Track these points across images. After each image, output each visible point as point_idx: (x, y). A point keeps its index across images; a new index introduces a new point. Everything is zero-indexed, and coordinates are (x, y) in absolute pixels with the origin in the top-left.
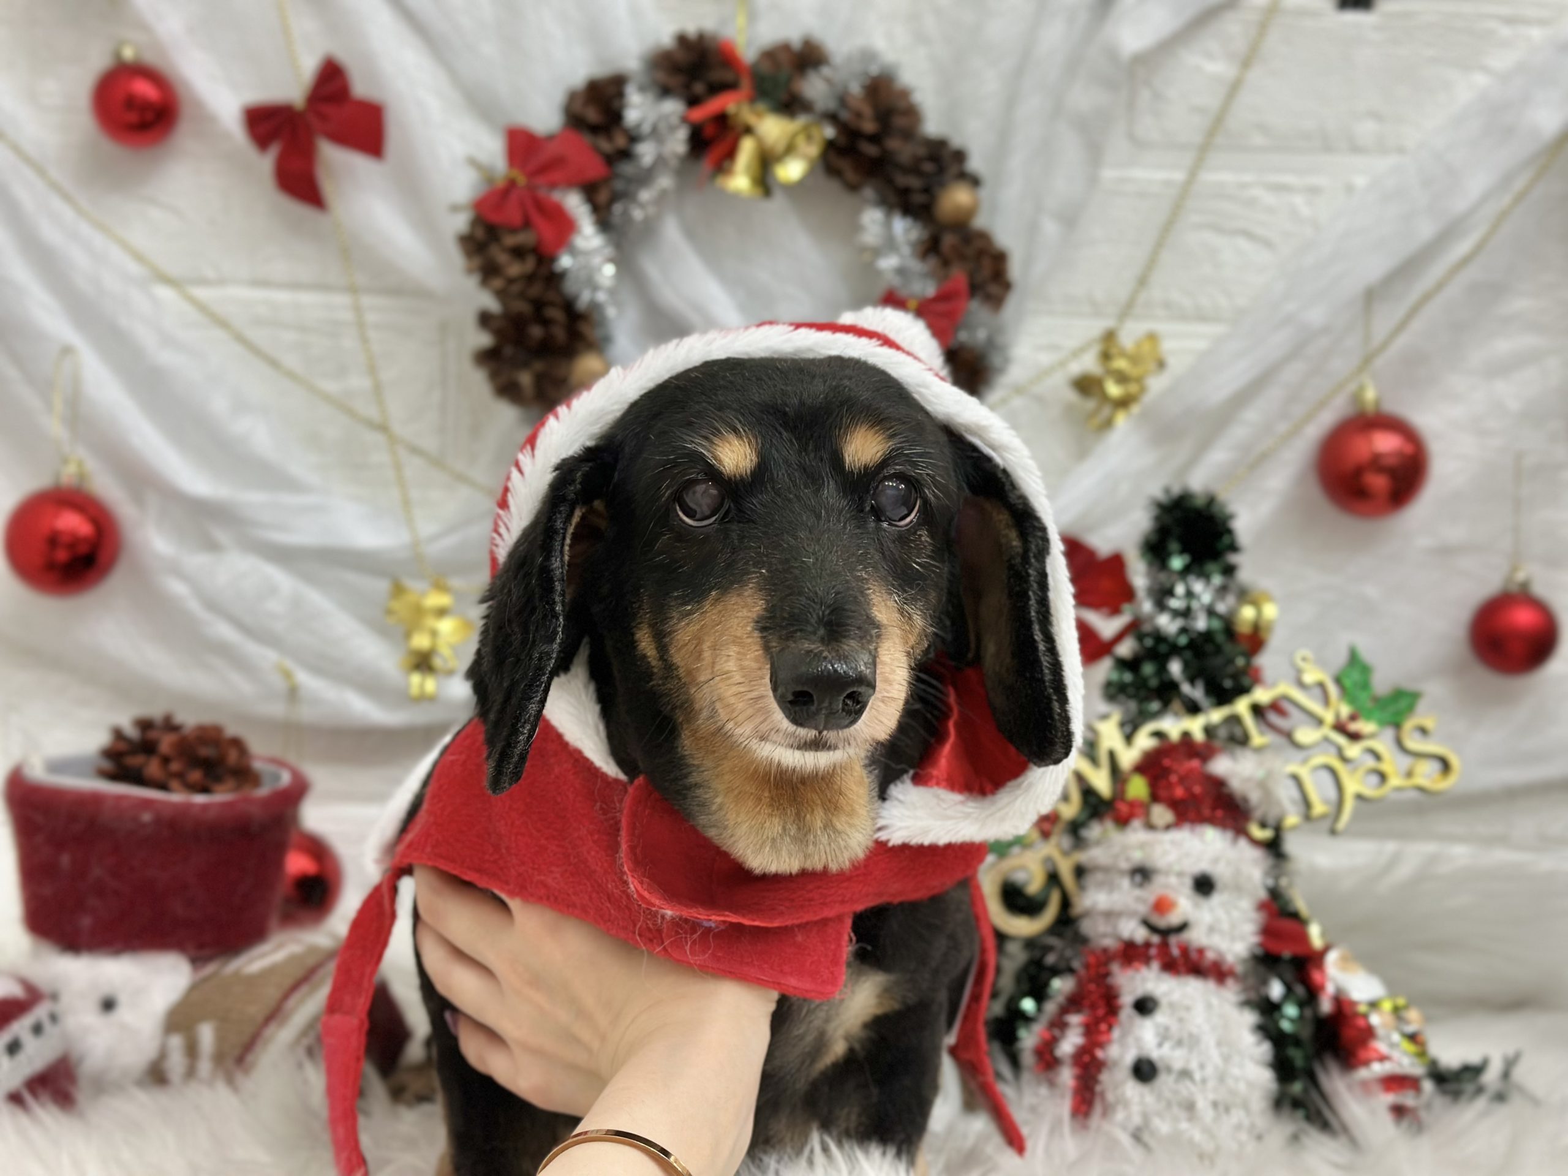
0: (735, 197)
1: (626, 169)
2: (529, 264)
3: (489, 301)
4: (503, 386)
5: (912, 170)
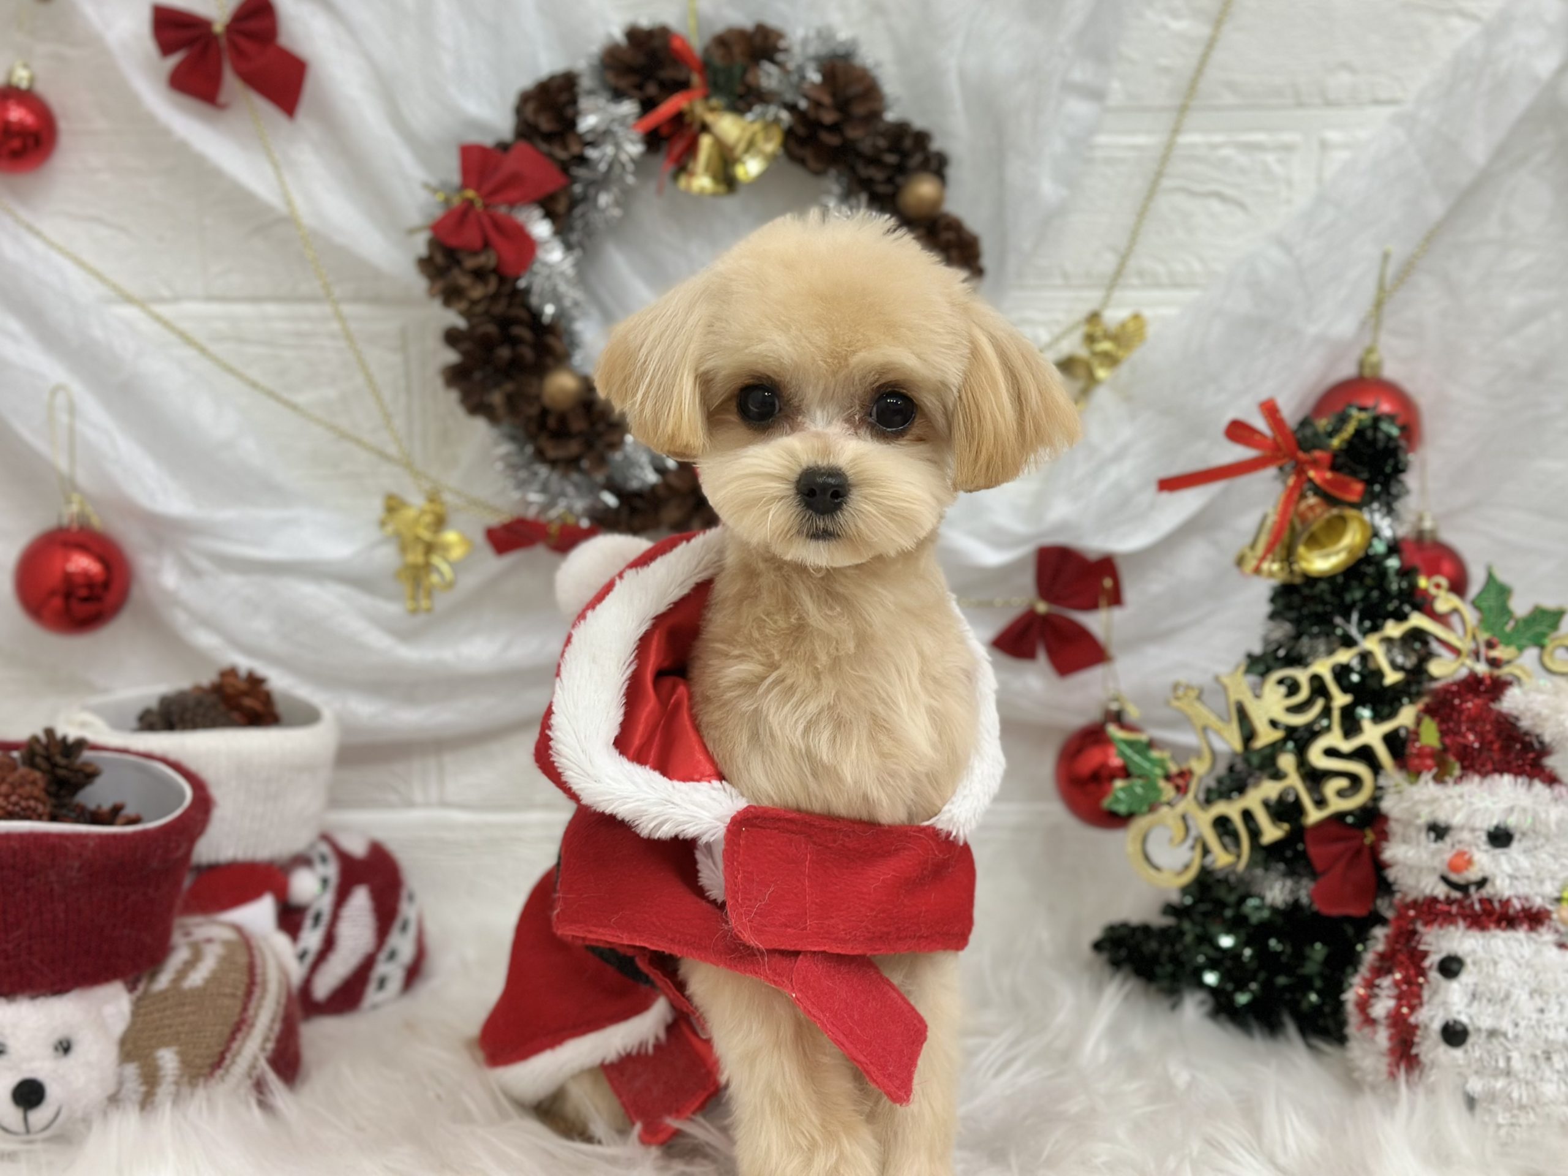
0: (698, 197)
1: (583, 174)
3: (454, 319)
4: (476, 406)
5: (874, 161)
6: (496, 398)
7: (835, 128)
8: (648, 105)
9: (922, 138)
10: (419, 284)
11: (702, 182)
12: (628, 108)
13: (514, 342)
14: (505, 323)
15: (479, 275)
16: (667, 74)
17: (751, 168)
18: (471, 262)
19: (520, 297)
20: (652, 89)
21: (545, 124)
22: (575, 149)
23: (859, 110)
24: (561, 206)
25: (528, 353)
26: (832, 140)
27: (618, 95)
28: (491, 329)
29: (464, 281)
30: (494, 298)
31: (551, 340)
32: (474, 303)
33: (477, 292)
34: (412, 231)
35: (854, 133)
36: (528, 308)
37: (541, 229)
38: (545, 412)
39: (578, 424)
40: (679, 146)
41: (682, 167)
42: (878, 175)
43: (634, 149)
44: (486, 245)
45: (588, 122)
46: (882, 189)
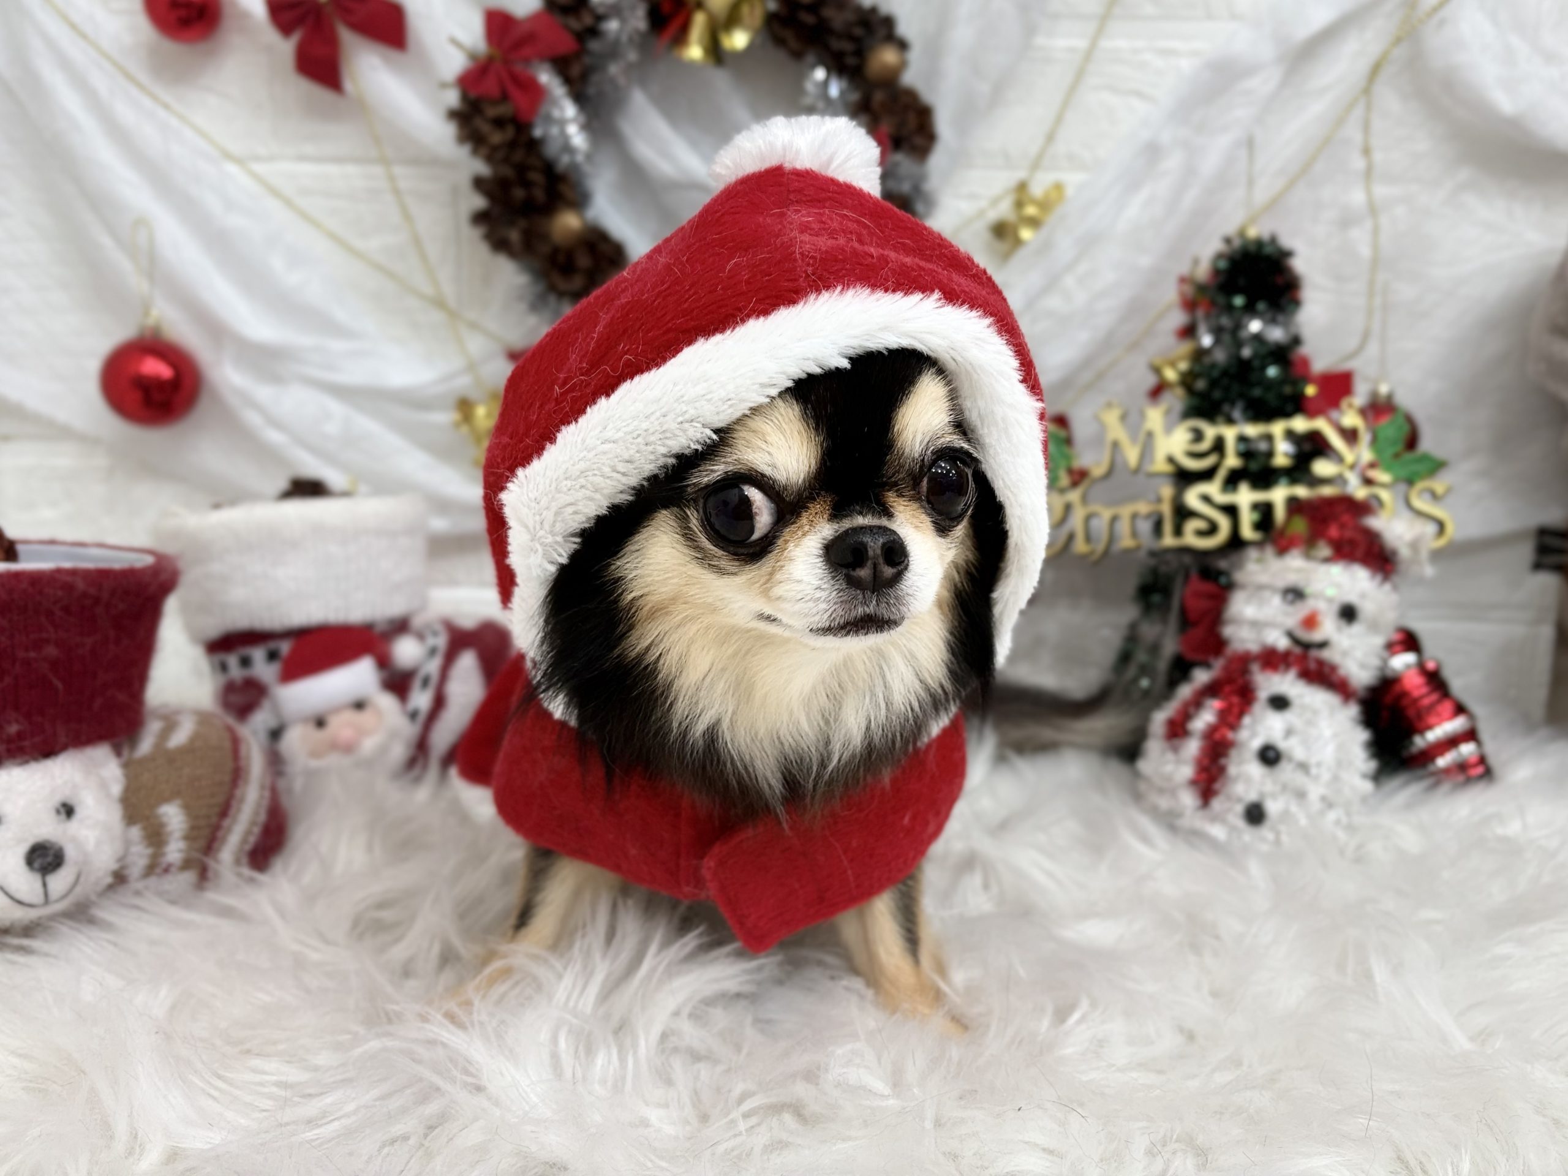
0: (691, 65)
1: (594, 45)
2: (510, 132)
3: (479, 166)
4: (499, 244)
5: (845, 35)
6: (514, 236)
10: (446, 132)
11: (695, 52)
13: (527, 184)
14: (521, 170)
15: (499, 123)
17: (738, 40)
18: (492, 112)
19: (534, 145)
22: (589, 19)
24: (574, 70)
25: (539, 194)
26: (809, 19)
28: (508, 172)
29: (485, 128)
30: (512, 145)
31: (563, 188)
32: (494, 149)
33: (497, 138)
34: (444, 85)
35: (829, 12)
36: (540, 156)
38: (556, 251)
39: (583, 261)
41: (681, 38)
42: (847, 46)
43: (637, 22)
44: (505, 97)
46: (851, 61)
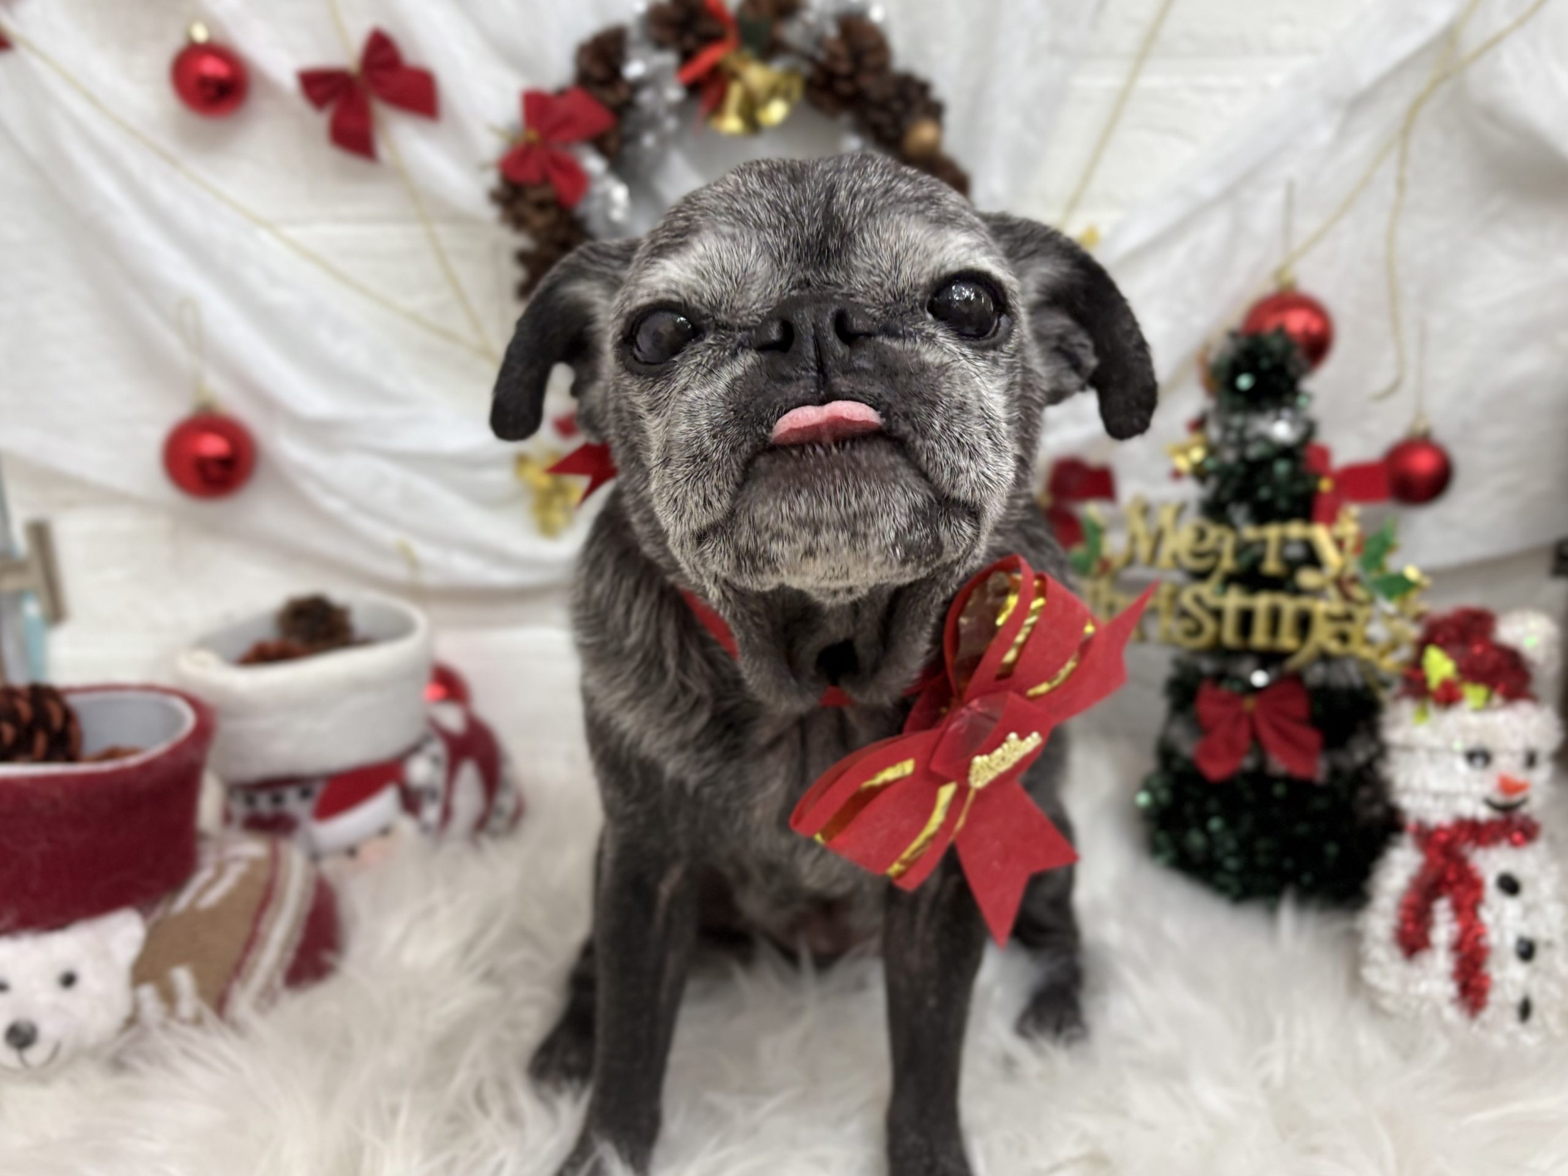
0: (729, 136)
1: (631, 117)
2: (552, 214)
3: (521, 241)
5: (883, 106)
7: (850, 77)
8: (687, 57)
9: (923, 88)
10: (490, 213)
11: (732, 123)
12: (668, 59)
15: (541, 206)
16: (705, 27)
17: (776, 112)
18: (535, 195)
19: (576, 223)
20: (690, 41)
21: (598, 71)
22: (623, 93)
23: (871, 60)
24: (612, 143)
26: (845, 88)
27: (660, 45)
30: (555, 224)
32: (538, 227)
33: (540, 220)
34: (485, 167)
35: (865, 82)
37: (593, 164)
40: (713, 92)
41: (717, 108)
42: (885, 119)
43: (674, 93)
44: (546, 180)
45: (634, 69)
46: (887, 131)
